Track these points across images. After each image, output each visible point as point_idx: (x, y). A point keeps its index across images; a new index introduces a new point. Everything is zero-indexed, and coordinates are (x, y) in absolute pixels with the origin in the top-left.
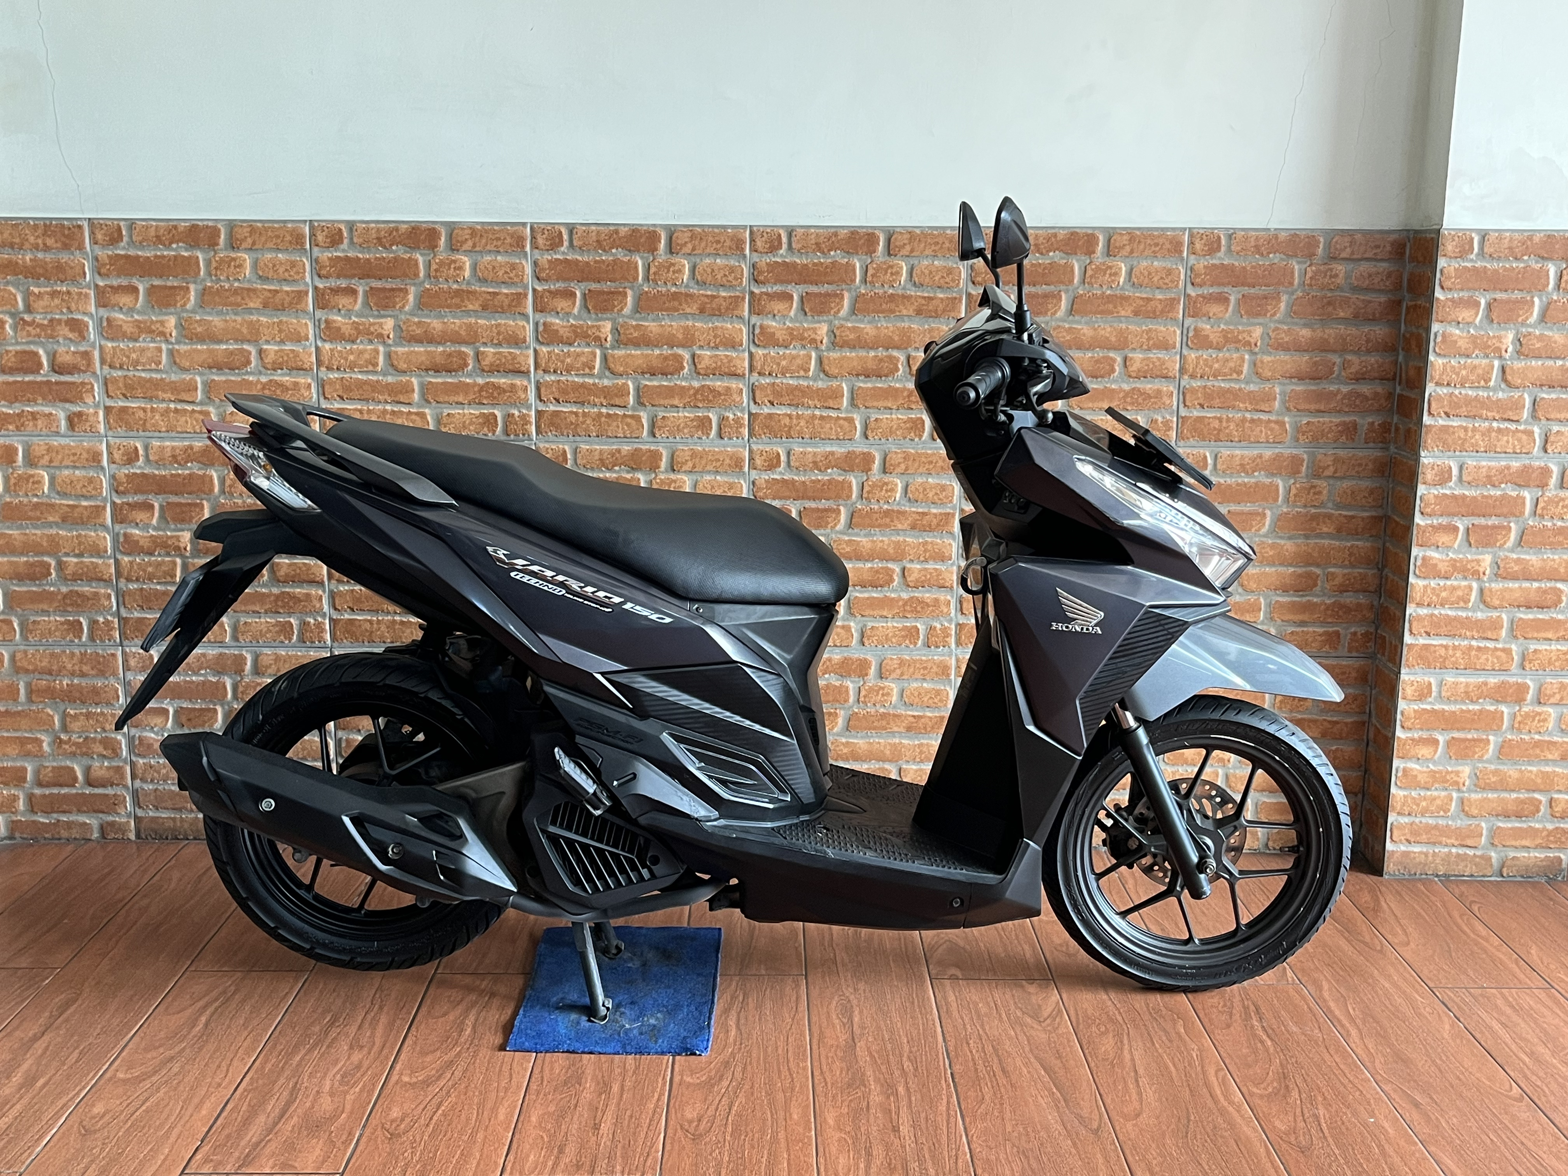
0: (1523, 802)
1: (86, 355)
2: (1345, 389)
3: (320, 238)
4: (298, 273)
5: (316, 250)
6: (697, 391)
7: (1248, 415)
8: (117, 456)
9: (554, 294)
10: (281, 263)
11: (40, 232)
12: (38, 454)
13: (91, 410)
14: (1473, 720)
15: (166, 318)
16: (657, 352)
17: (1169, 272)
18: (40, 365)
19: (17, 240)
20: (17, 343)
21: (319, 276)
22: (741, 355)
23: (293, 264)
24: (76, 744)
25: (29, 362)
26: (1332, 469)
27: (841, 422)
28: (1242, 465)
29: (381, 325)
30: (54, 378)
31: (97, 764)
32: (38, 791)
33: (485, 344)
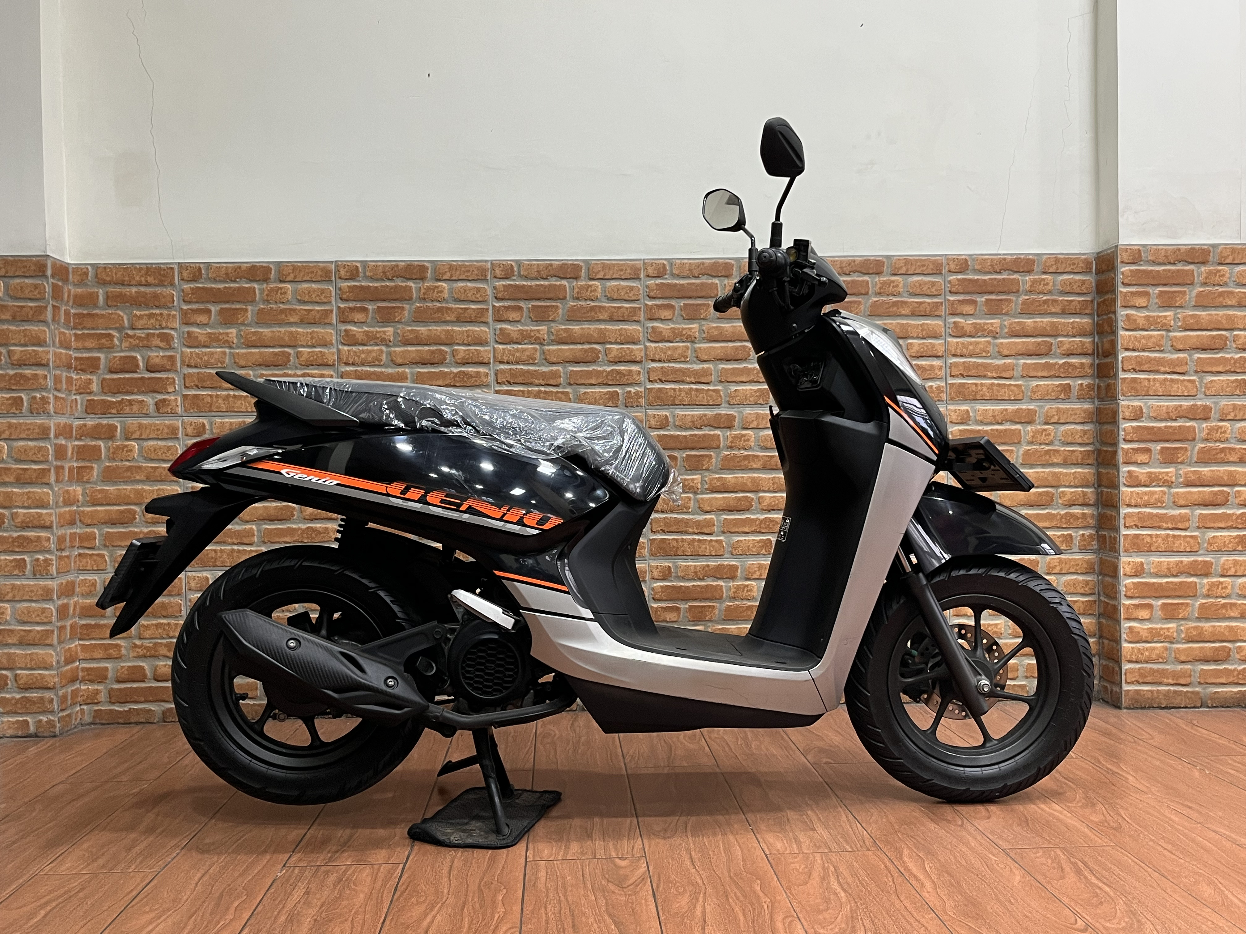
0: (1216, 649)
1: (171, 358)
2: (1061, 361)
3: (343, 272)
4: (325, 297)
5: (339, 281)
6: (609, 373)
7: (996, 382)
8: (190, 430)
9: (507, 308)
10: (314, 291)
11: (143, 272)
12: (131, 430)
13: (173, 398)
14: (1175, 589)
15: (230, 330)
16: (579, 347)
17: (933, 284)
18: (137, 366)
19: (127, 279)
20: (122, 351)
21: (341, 299)
22: (638, 347)
23: (323, 291)
24: (147, 648)
25: (129, 365)
26: (1056, 417)
27: (711, 393)
28: (994, 416)
29: (384, 332)
30: (147, 375)
31: (161, 663)
32: (116, 686)
33: (458, 344)
